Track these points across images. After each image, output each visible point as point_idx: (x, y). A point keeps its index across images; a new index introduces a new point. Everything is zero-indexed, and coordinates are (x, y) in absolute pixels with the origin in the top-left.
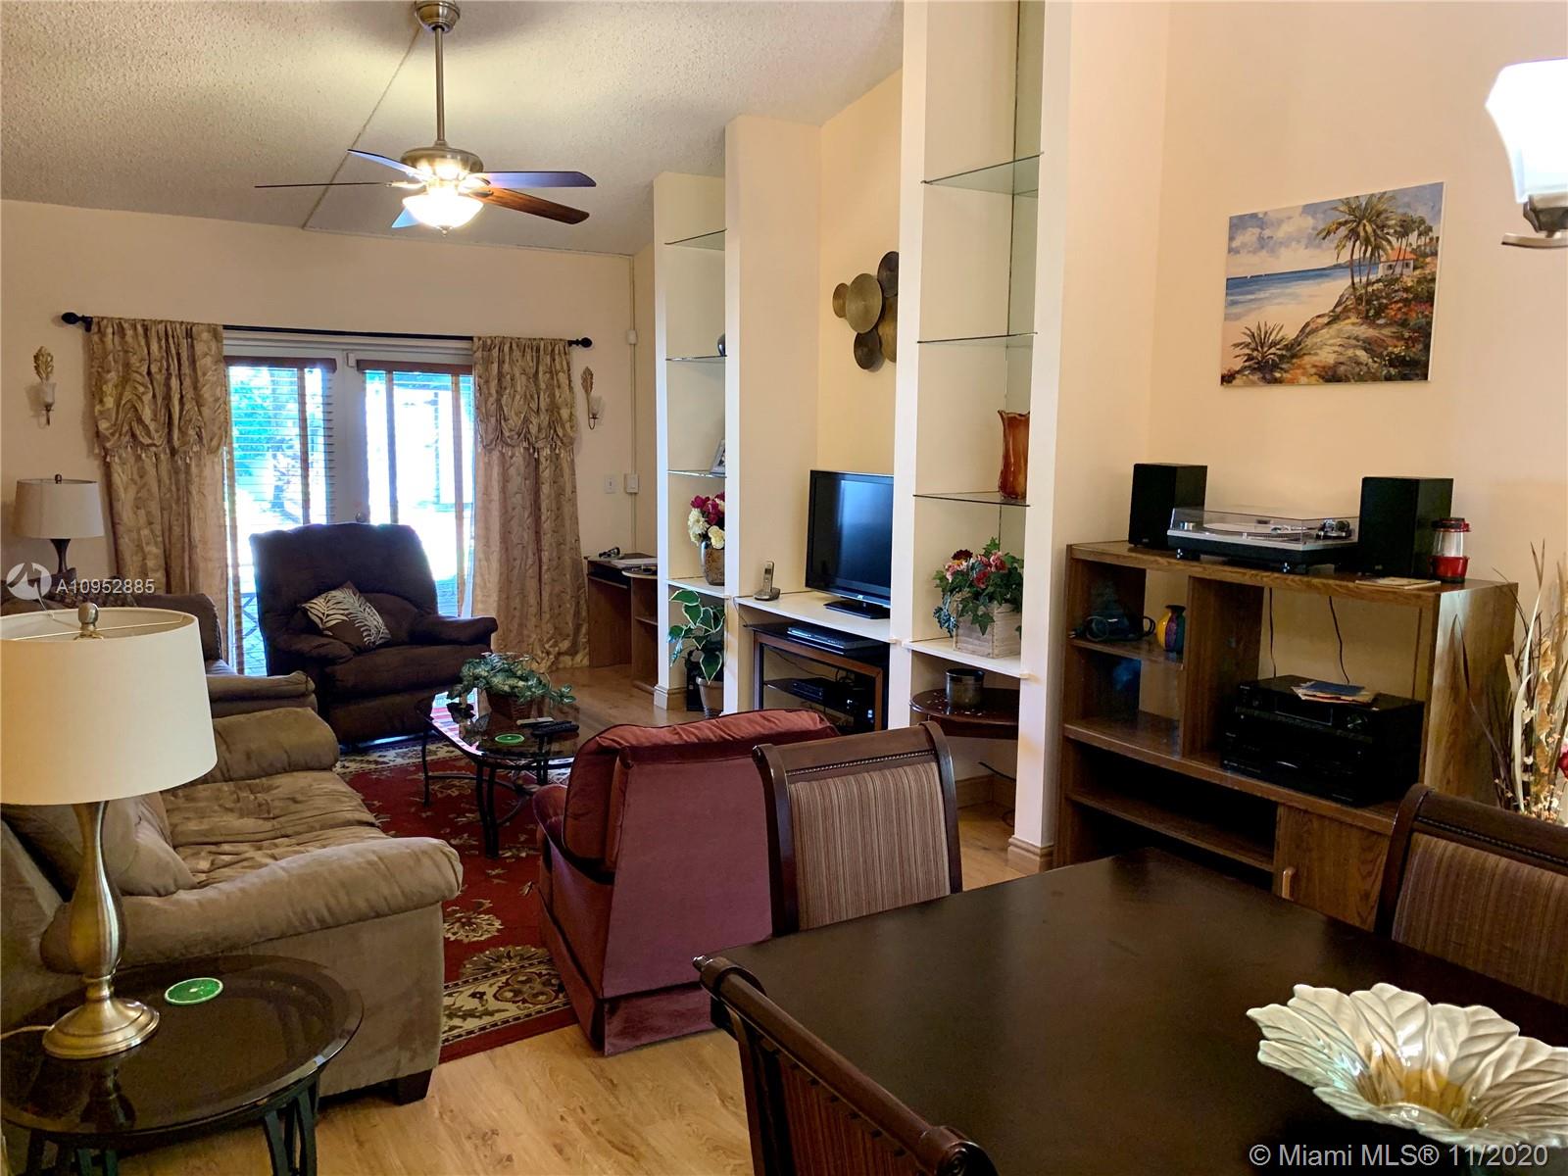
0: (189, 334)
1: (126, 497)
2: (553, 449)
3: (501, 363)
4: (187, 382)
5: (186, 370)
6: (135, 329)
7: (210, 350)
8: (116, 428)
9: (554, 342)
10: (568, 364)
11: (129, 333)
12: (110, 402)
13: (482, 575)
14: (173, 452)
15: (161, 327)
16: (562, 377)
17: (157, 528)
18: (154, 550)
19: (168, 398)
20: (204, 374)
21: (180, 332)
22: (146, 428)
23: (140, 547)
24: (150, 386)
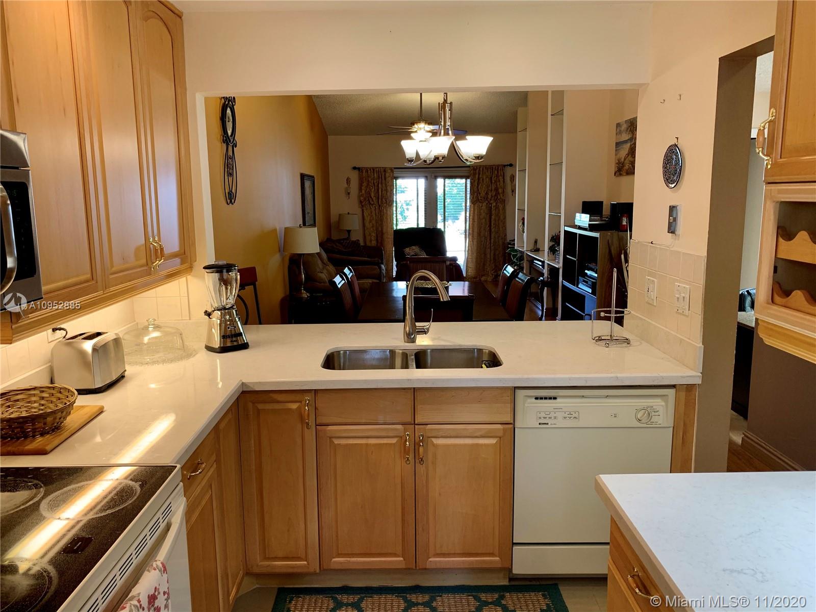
0: (385, 171)
1: (367, 219)
2: (496, 204)
3: (479, 174)
4: (384, 185)
5: (383, 181)
6: (370, 170)
7: (390, 175)
8: (365, 199)
9: (498, 166)
10: (504, 173)
11: (369, 171)
12: (363, 191)
13: (471, 247)
14: (379, 206)
15: (377, 169)
16: (501, 178)
17: (375, 228)
18: (374, 234)
19: (378, 190)
20: (388, 183)
21: (382, 170)
22: (372, 199)
23: (370, 234)
24: (374, 187)
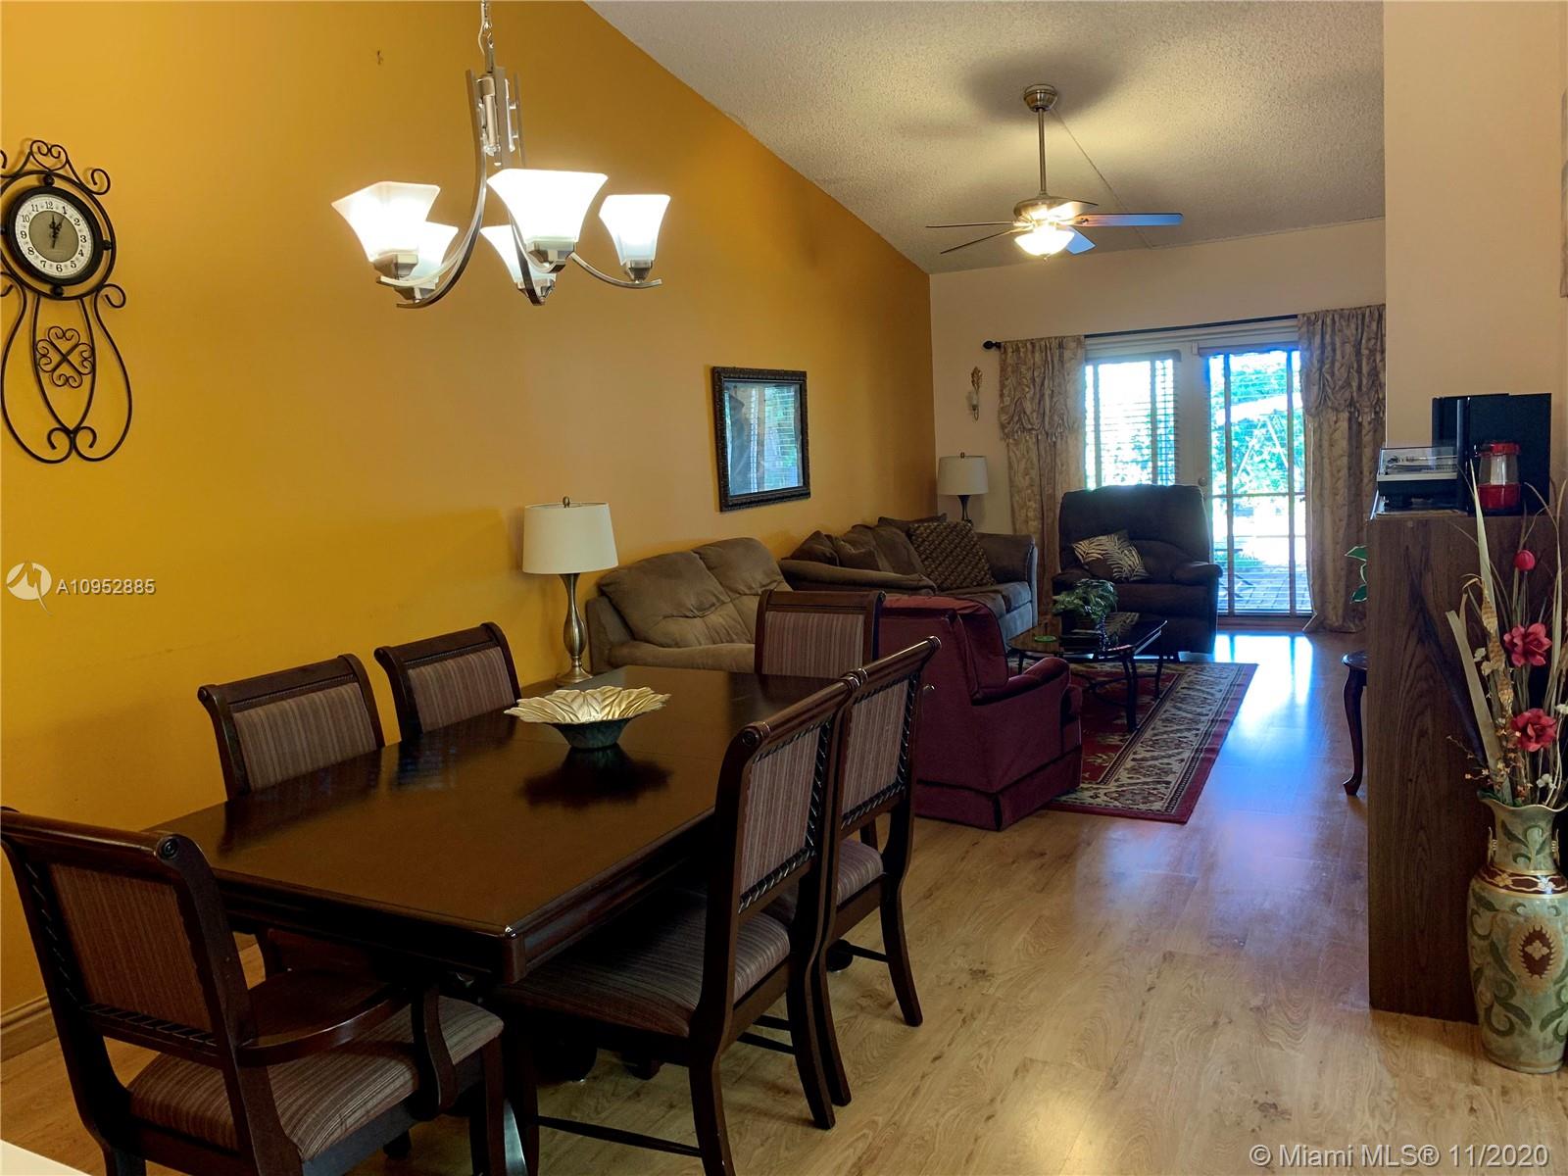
0: (1061, 346)
1: (1019, 467)
3: (1324, 334)
4: (1057, 381)
5: (1056, 372)
6: (1026, 346)
7: (1075, 353)
8: (1011, 418)
11: (1022, 350)
12: (1007, 400)
14: (1047, 433)
15: (1043, 343)
19: (1042, 393)
20: (1068, 374)
21: (1055, 344)
22: (1028, 417)
23: (1026, 503)
24: (1032, 386)
